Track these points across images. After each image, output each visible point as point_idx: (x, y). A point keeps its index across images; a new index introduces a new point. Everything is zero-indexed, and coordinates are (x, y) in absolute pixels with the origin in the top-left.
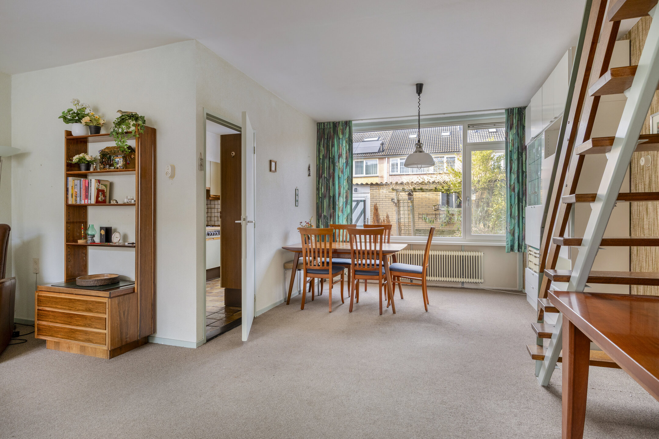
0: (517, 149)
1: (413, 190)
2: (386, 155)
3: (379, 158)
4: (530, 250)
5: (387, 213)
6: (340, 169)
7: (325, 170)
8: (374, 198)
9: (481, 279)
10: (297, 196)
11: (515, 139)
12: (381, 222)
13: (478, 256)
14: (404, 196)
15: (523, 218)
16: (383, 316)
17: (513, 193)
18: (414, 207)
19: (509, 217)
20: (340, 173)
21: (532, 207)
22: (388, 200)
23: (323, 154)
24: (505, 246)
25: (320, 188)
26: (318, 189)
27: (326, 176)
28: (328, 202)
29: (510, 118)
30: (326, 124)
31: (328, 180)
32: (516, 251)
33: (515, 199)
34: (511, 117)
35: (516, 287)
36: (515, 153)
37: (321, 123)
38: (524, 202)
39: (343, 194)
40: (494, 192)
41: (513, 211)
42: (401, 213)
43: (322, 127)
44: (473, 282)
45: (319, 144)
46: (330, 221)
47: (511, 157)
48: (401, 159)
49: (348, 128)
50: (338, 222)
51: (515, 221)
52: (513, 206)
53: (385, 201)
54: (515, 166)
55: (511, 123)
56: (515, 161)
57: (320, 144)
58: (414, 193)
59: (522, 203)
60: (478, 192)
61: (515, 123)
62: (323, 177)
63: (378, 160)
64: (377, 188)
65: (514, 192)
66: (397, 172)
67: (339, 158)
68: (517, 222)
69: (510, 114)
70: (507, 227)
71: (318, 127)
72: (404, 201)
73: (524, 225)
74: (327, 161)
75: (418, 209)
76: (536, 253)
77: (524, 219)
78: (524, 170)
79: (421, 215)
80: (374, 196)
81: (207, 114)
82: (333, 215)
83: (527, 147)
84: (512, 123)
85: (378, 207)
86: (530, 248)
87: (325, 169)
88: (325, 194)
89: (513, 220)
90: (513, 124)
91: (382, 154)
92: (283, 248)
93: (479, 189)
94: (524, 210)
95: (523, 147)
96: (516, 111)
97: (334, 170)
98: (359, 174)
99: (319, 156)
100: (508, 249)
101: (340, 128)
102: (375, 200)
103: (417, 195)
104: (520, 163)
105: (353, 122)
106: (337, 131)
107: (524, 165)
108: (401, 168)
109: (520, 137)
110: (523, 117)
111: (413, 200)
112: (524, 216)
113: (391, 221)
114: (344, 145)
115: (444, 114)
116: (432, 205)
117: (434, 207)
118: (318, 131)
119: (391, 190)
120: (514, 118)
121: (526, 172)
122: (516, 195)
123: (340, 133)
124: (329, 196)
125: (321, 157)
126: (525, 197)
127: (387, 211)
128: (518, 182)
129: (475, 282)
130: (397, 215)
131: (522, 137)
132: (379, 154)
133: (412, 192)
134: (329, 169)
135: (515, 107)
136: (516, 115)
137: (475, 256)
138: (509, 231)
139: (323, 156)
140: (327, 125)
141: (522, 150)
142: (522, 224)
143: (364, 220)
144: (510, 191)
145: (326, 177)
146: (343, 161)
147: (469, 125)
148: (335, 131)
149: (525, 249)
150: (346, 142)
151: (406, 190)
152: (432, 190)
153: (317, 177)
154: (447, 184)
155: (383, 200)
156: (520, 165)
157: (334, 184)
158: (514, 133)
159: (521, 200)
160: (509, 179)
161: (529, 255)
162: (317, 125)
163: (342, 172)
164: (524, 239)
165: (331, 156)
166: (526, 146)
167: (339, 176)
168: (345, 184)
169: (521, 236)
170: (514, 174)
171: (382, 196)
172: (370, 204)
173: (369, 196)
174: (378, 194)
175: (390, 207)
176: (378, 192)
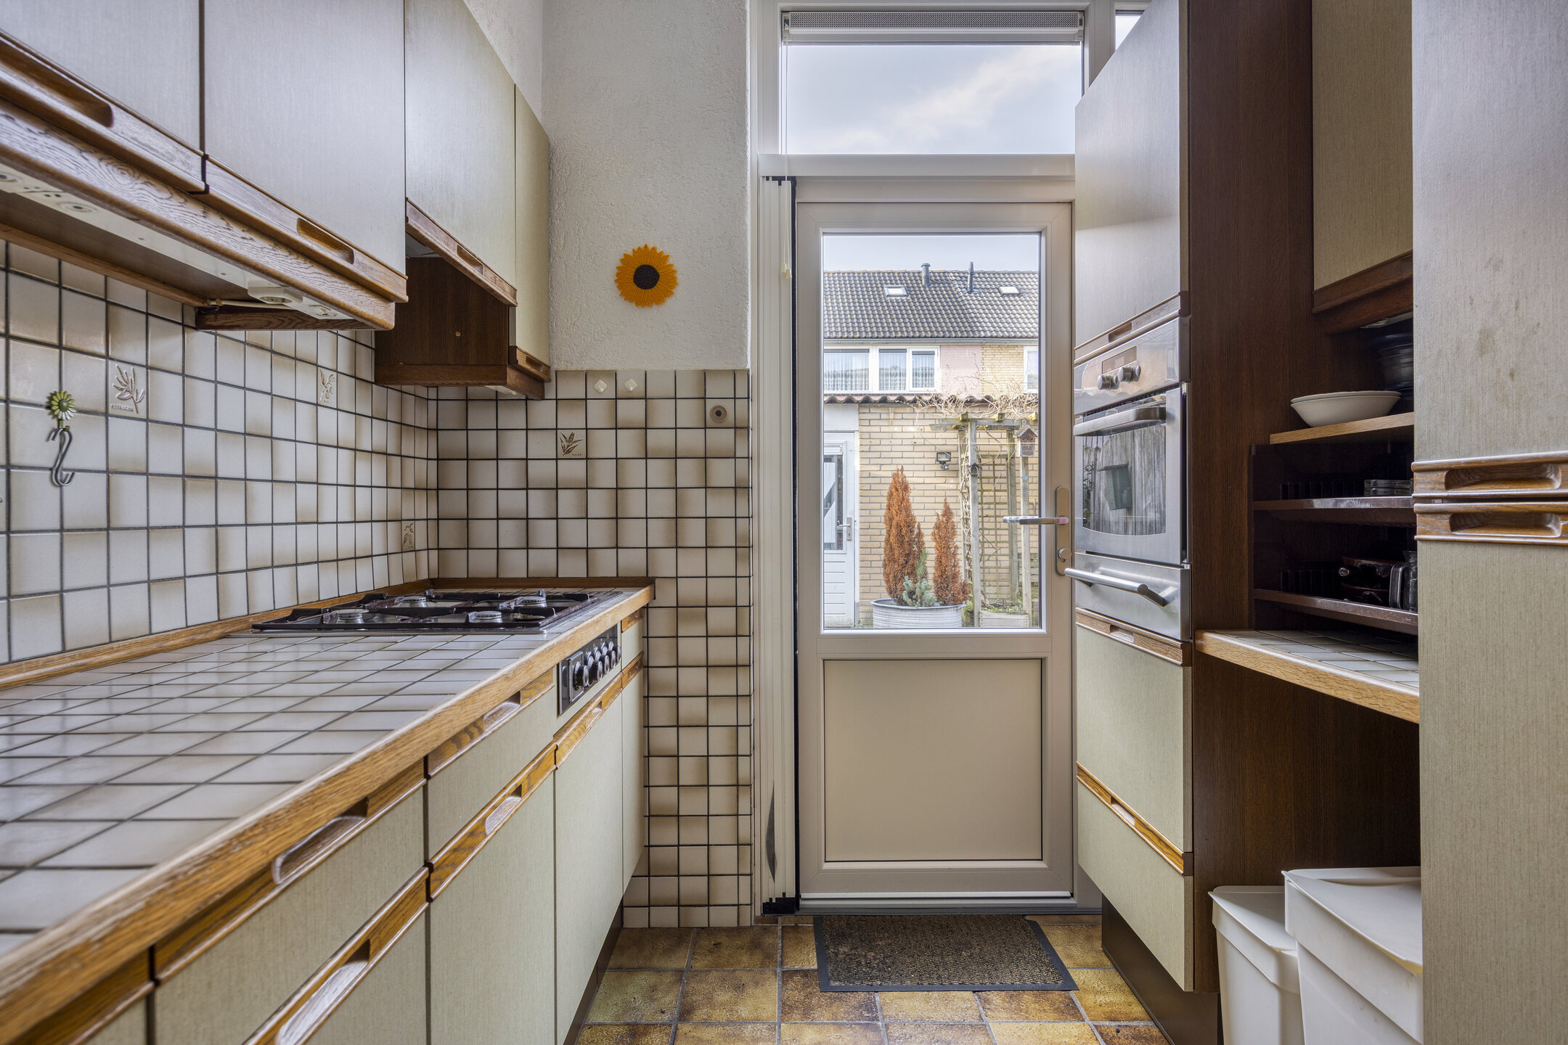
8: (872, 448)
53: (911, 461)
80: (874, 442)
102: (878, 455)
171: (899, 442)
172: (858, 468)
173: (855, 441)
174: (886, 435)
175: (927, 481)
176: (886, 429)
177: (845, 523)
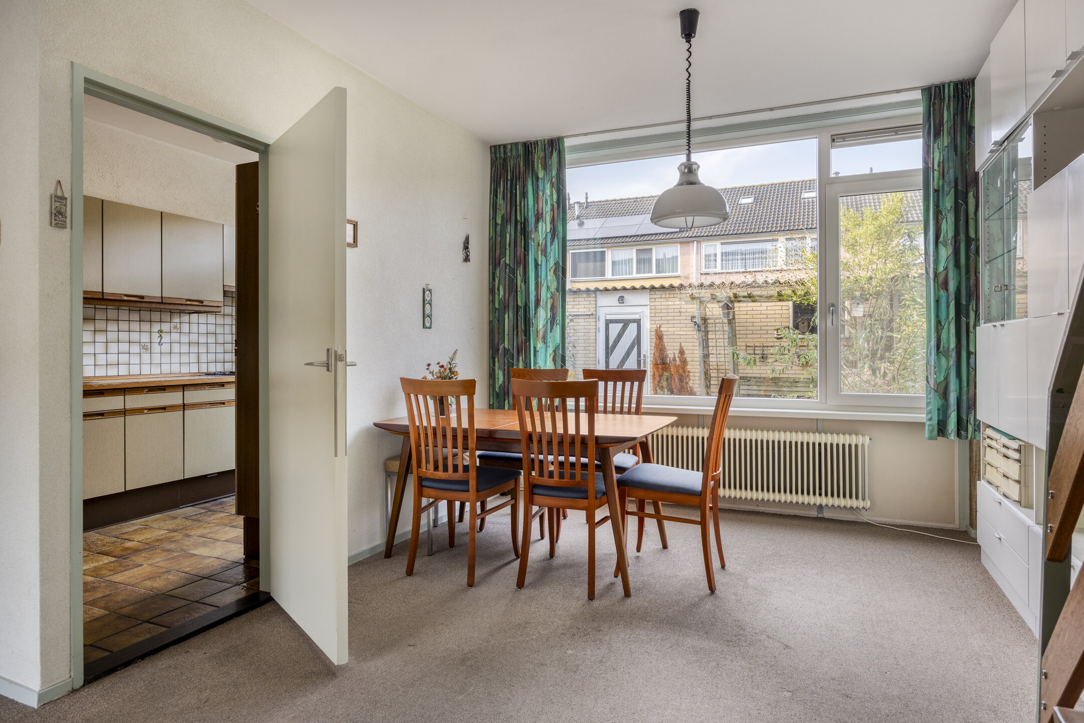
0: (953, 184)
1: (733, 299)
2: (695, 237)
3: (681, 243)
4: (988, 437)
5: (681, 344)
6: (539, 245)
7: (506, 249)
8: (657, 315)
9: (863, 499)
10: (427, 306)
11: (948, 159)
12: (670, 361)
13: (856, 446)
14: (715, 310)
15: (969, 353)
16: (596, 603)
17: (943, 293)
18: (737, 332)
19: (934, 351)
20: (540, 255)
21: (995, 326)
22: (685, 318)
23: (504, 215)
24: (924, 423)
25: (496, 289)
26: (492, 291)
27: (508, 262)
28: (512, 319)
29: (933, 110)
30: (509, 147)
31: (513, 272)
32: (953, 437)
33: (948, 307)
34: (937, 107)
35: (953, 522)
36: (947, 195)
37: (499, 146)
38: (972, 314)
39: (545, 300)
40: (903, 300)
41: (944, 336)
42: (710, 344)
43: (500, 154)
44: (845, 507)
45: (494, 193)
46: (518, 360)
47: (937, 205)
48: (722, 244)
49: (555, 154)
50: (535, 363)
51: (948, 362)
52: (943, 324)
53: (679, 322)
54: (948, 227)
55: (937, 121)
56: (948, 212)
57: (497, 191)
58: (736, 305)
59: (968, 317)
60: (870, 301)
61: (947, 121)
62: (501, 264)
63: (679, 245)
64: (663, 296)
65: (947, 290)
66: (716, 267)
67: (537, 222)
68: (955, 364)
69: (934, 99)
70: (927, 377)
71: (493, 155)
72: (717, 321)
73: (973, 373)
74: (510, 229)
75: (745, 336)
76: (1008, 448)
77: (972, 356)
78: (972, 235)
79: (752, 348)
80: (657, 311)
81: (87, 80)
82: (524, 348)
83: (981, 174)
84: (940, 120)
85: (663, 332)
86: (989, 432)
87: (507, 247)
88: (507, 302)
89: (943, 360)
90: (941, 124)
91: (687, 235)
92: (375, 425)
93: (871, 295)
94: (972, 335)
95: (969, 180)
96: (949, 92)
97: (526, 248)
98: (644, 273)
99: (495, 218)
100: (931, 431)
101: (538, 154)
102: (660, 318)
103: (741, 308)
104: (962, 218)
105: (568, 143)
106: (533, 162)
107: (972, 223)
108: (722, 260)
109: (962, 154)
110: (967, 104)
111: (734, 318)
112: (972, 349)
113: (688, 359)
114: (548, 192)
115: (772, 109)
116: (774, 328)
117: (776, 332)
118: (493, 163)
119: (690, 299)
120: (945, 108)
121: (977, 240)
122: (952, 296)
123: (540, 165)
124: (515, 306)
125: (497, 222)
126: (974, 302)
127: (682, 340)
128: (957, 265)
129: (848, 506)
130: (701, 347)
131: (965, 154)
132: (682, 234)
133: (732, 302)
134: (515, 246)
135: (946, 79)
136: (949, 101)
137: (850, 446)
138: (932, 387)
139: (503, 217)
140: (511, 150)
141: (967, 186)
142: (968, 370)
143: (638, 358)
144: (935, 289)
145: (509, 265)
146: (544, 227)
147: (833, 137)
148: (529, 164)
149: (975, 430)
150: (552, 185)
151: (719, 299)
152: (771, 297)
153: (489, 265)
154: (802, 284)
155: (675, 318)
156: (962, 223)
157: (526, 281)
158: (946, 144)
159: (964, 311)
160: (932, 259)
161: (988, 449)
162: (491, 151)
163: (544, 253)
164: (972, 405)
165: (519, 218)
166: (977, 174)
167: (536, 261)
168: (549, 278)
169: (964, 398)
170: (945, 245)
171: (672, 310)
172: (649, 326)
173: (647, 311)
174: (665, 307)
175: (688, 333)
176: (665, 303)
177: (642, 357)
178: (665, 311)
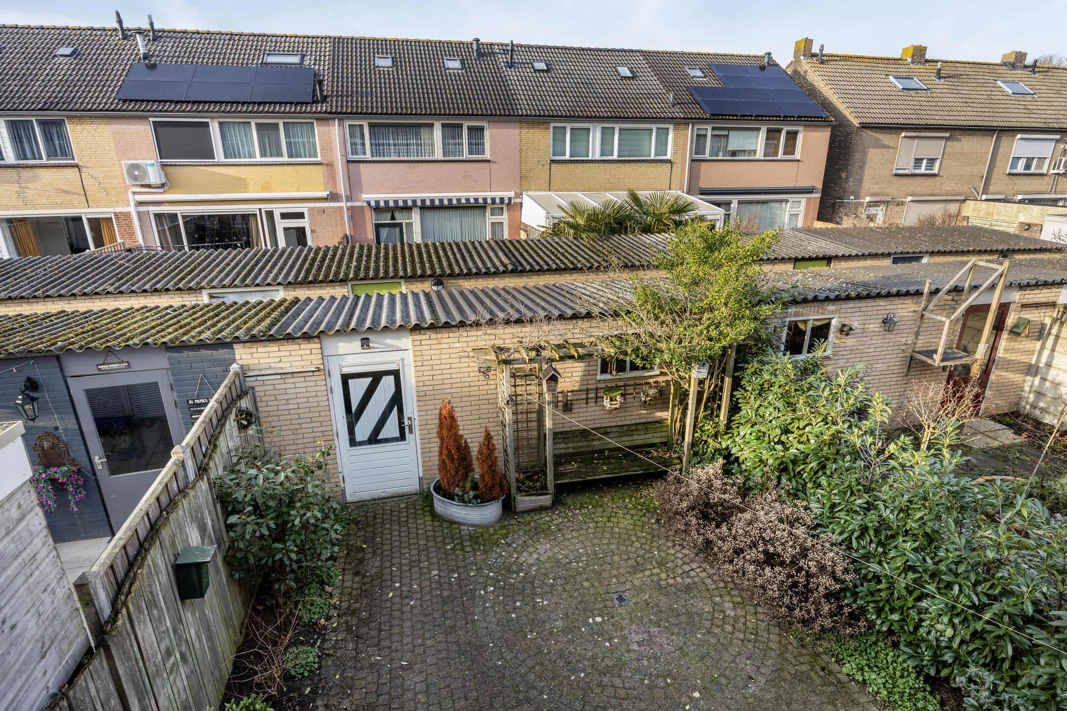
3: (317, 118)
8: (425, 363)
63: (315, 122)
64: (433, 337)
66: (365, 153)
80: (426, 358)
98: (271, 156)
108: (371, 144)
171: (447, 356)
172: (414, 379)
173: (409, 357)
174: (436, 352)
176: (436, 346)
177: (406, 422)
178: (437, 357)
